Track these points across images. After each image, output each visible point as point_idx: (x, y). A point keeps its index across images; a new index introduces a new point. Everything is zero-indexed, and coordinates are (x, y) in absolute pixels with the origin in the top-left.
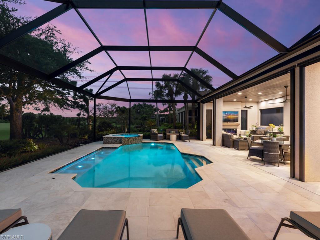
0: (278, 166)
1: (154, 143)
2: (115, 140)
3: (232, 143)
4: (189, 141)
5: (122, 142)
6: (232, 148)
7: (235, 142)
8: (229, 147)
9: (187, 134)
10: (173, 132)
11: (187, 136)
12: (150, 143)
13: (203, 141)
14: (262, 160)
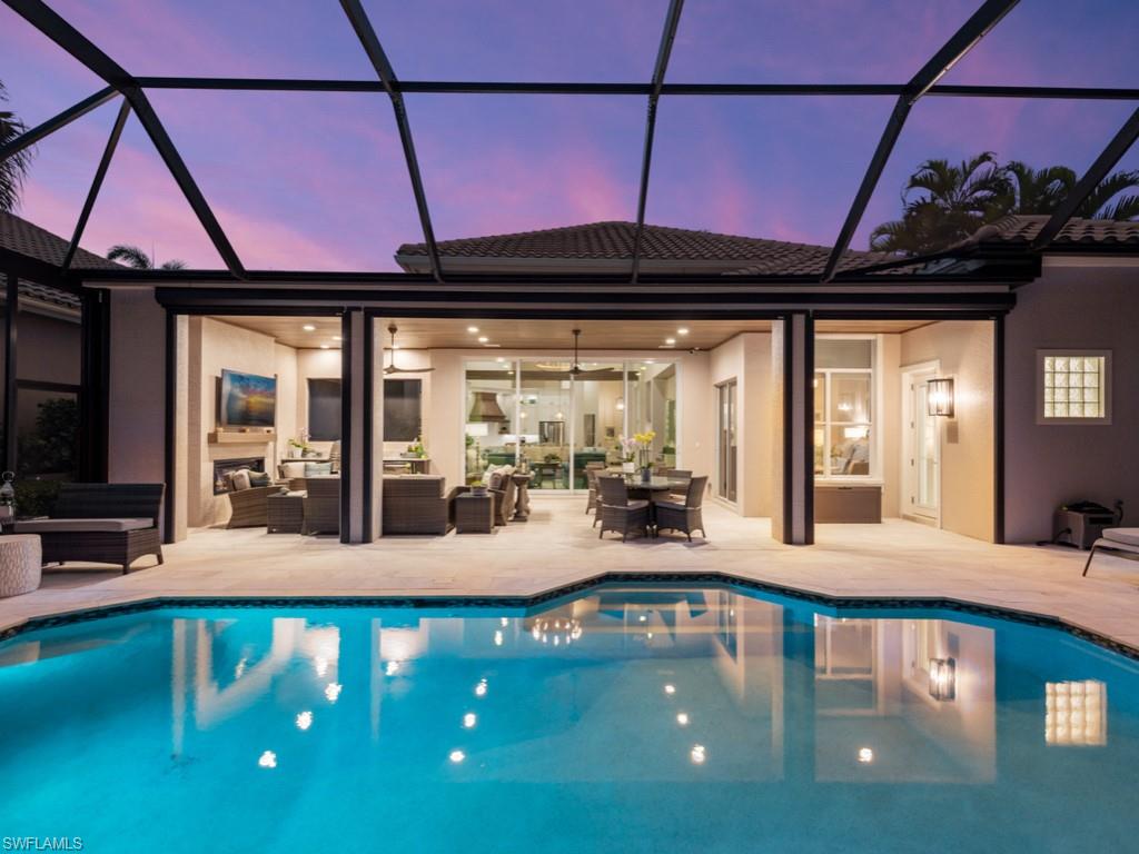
3: (446, 513)
4: (160, 561)
7: (459, 507)
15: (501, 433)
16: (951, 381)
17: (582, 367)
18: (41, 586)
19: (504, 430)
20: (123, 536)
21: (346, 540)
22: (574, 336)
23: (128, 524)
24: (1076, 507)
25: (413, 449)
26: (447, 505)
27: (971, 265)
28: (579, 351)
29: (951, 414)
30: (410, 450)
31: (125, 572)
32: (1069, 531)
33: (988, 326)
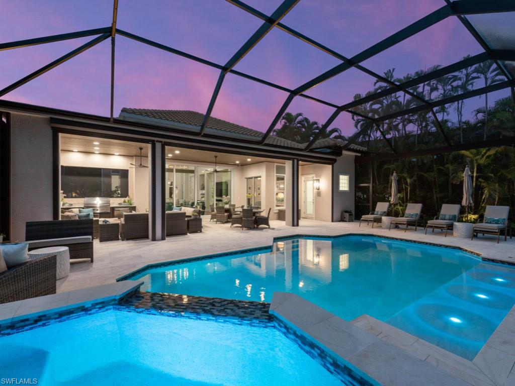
16: (319, 180)
17: (218, 170)
21: (154, 240)
22: (215, 158)
24: (346, 212)
25: (127, 201)
27: (329, 151)
28: (217, 164)
29: (319, 189)
30: (125, 202)
32: (345, 218)
33: (331, 166)
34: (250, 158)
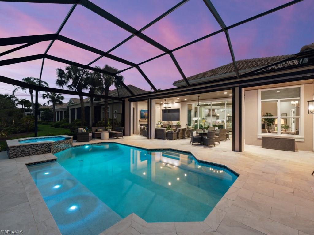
0: (215, 146)
1: (89, 145)
2: (37, 148)
3: (165, 135)
4: (123, 138)
5: (50, 150)
6: (166, 139)
7: (168, 134)
8: (163, 139)
9: (121, 131)
10: (100, 130)
11: (121, 132)
12: (84, 145)
13: (130, 136)
14: (201, 144)
15: (217, 119)
18: (109, 139)
19: (218, 118)
20: (117, 134)
21: (148, 138)
22: (198, 97)
23: (118, 132)
26: (165, 134)
28: (199, 101)
31: (117, 139)
34: (226, 92)
